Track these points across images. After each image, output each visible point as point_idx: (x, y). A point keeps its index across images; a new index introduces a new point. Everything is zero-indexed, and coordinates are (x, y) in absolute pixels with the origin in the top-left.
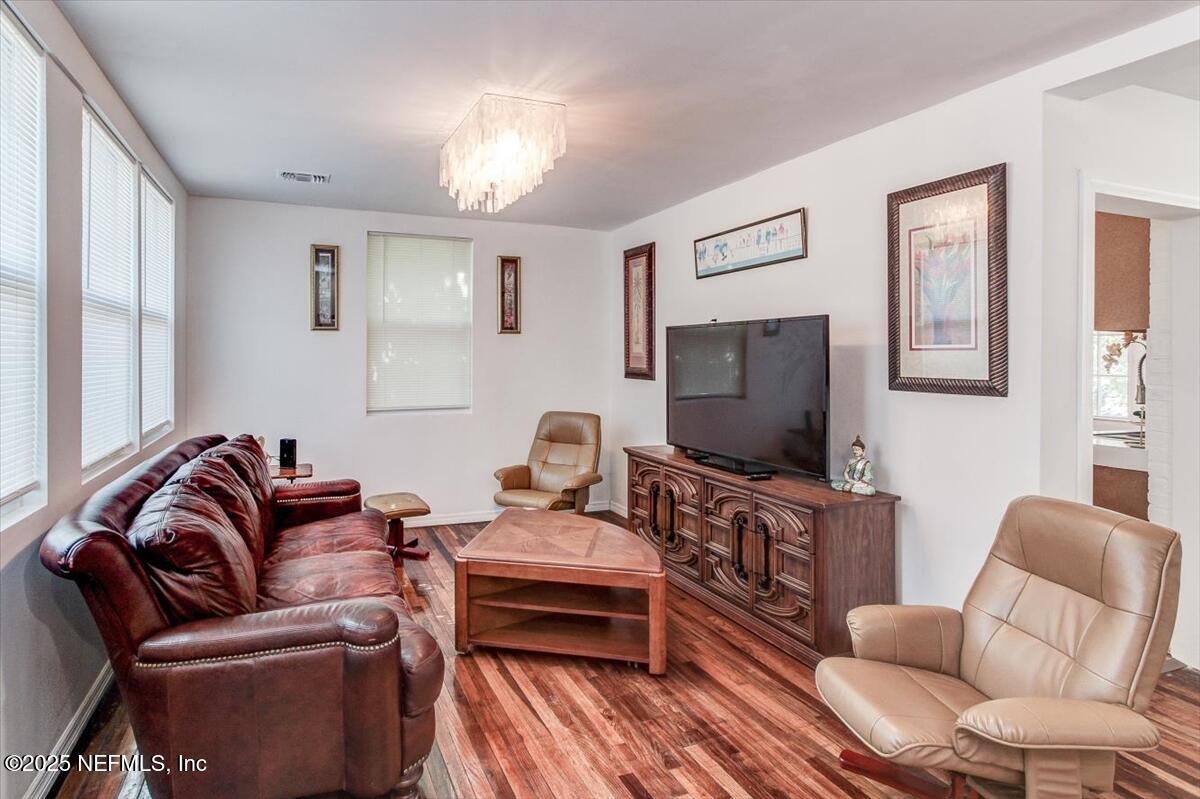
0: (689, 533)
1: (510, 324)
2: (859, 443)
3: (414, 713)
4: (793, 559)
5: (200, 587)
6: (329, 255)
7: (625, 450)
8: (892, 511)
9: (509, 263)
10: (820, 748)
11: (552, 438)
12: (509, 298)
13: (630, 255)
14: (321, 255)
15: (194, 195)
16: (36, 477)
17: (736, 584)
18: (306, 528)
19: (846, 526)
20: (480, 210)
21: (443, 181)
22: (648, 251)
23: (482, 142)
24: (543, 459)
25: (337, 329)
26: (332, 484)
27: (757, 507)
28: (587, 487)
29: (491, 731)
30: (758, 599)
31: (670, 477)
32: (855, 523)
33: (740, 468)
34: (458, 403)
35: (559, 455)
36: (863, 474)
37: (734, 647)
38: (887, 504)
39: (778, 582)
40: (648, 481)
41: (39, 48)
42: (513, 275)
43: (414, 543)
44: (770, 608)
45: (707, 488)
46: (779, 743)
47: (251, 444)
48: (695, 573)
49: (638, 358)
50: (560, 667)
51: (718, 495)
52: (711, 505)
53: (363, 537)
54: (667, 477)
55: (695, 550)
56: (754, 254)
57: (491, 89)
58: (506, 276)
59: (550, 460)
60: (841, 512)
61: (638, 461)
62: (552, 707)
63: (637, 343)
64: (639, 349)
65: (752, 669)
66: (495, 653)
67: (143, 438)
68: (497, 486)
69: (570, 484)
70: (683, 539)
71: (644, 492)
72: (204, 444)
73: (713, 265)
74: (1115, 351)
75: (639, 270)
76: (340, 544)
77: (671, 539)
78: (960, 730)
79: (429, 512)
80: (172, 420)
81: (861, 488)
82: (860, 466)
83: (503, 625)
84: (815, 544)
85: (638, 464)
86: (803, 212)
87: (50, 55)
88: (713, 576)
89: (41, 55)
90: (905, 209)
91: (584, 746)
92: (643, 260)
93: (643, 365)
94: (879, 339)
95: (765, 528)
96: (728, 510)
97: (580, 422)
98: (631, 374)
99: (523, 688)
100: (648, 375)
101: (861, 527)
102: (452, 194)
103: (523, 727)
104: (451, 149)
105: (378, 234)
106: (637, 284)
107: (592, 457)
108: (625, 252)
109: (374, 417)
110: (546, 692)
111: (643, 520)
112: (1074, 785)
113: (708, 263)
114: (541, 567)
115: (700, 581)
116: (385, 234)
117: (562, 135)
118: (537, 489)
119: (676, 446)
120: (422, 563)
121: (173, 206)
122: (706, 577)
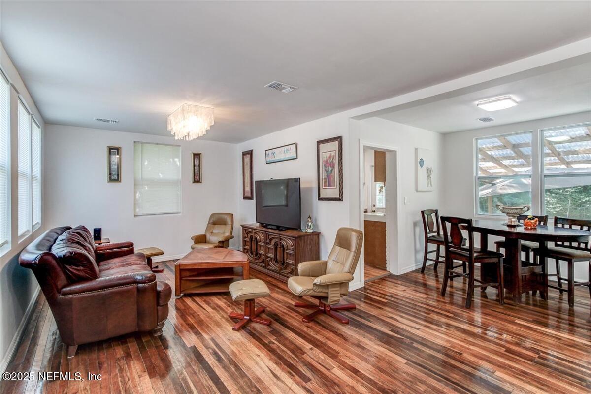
0: (262, 252)
1: (197, 179)
2: (310, 217)
3: (161, 305)
4: (290, 254)
5: (83, 270)
6: (116, 151)
7: (242, 225)
8: (318, 237)
9: (197, 156)
10: (289, 303)
11: (215, 223)
12: (197, 169)
13: (244, 154)
14: (112, 150)
15: (48, 123)
16: (6, 239)
17: (275, 265)
18: (111, 260)
19: (304, 242)
20: (183, 139)
21: (169, 128)
22: (250, 153)
23: (184, 120)
24: (211, 231)
25: (120, 182)
26: (121, 244)
27: (281, 239)
28: (228, 240)
29: (188, 315)
30: (281, 269)
31: (256, 234)
32: (307, 241)
33: (278, 228)
34: (175, 211)
35: (218, 230)
36: (310, 227)
37: (274, 285)
38: (317, 235)
39: (287, 262)
40: (249, 236)
41: (8, 81)
42: (198, 160)
43: (157, 267)
44: (284, 271)
45: (267, 235)
46: (279, 304)
47: (84, 228)
48: (264, 265)
49: (248, 192)
50: (214, 297)
51: (270, 237)
52: (268, 241)
53: (136, 262)
54: (255, 233)
55: (263, 257)
56: (282, 157)
57: (186, 102)
58: (195, 161)
59: (214, 232)
60: (303, 238)
61: (246, 229)
62: (210, 307)
63: (247, 186)
64: (248, 189)
65: (277, 289)
66: (190, 296)
67: (33, 226)
68: (192, 242)
69: (221, 239)
70: (260, 254)
71: (248, 240)
72: (63, 230)
73: (271, 159)
74: (382, 188)
75: (247, 159)
76: (127, 264)
77: (256, 255)
78: (314, 284)
79: (163, 254)
80: (40, 222)
81: (310, 231)
82: (310, 224)
83: (194, 286)
84: (295, 249)
85: (246, 230)
86: (296, 144)
87: (11, 84)
88: (269, 265)
89: (8, 84)
90: (321, 146)
91: (220, 314)
92: (249, 156)
93: (249, 195)
94: (315, 185)
95: (283, 246)
96: (273, 242)
97: (226, 216)
98: (245, 198)
99: (200, 304)
100: (251, 198)
101: (309, 242)
102: (172, 133)
103: (199, 312)
104: (172, 119)
105: (139, 142)
106: (247, 163)
107: (230, 229)
108: (243, 152)
109: (137, 218)
110: (208, 304)
111: (248, 250)
112: (338, 293)
113: (269, 159)
114: (207, 264)
115: (265, 267)
116: (142, 143)
117: (213, 119)
118: (209, 243)
119: (260, 223)
120: (160, 274)
121: (40, 129)
122: (267, 266)
